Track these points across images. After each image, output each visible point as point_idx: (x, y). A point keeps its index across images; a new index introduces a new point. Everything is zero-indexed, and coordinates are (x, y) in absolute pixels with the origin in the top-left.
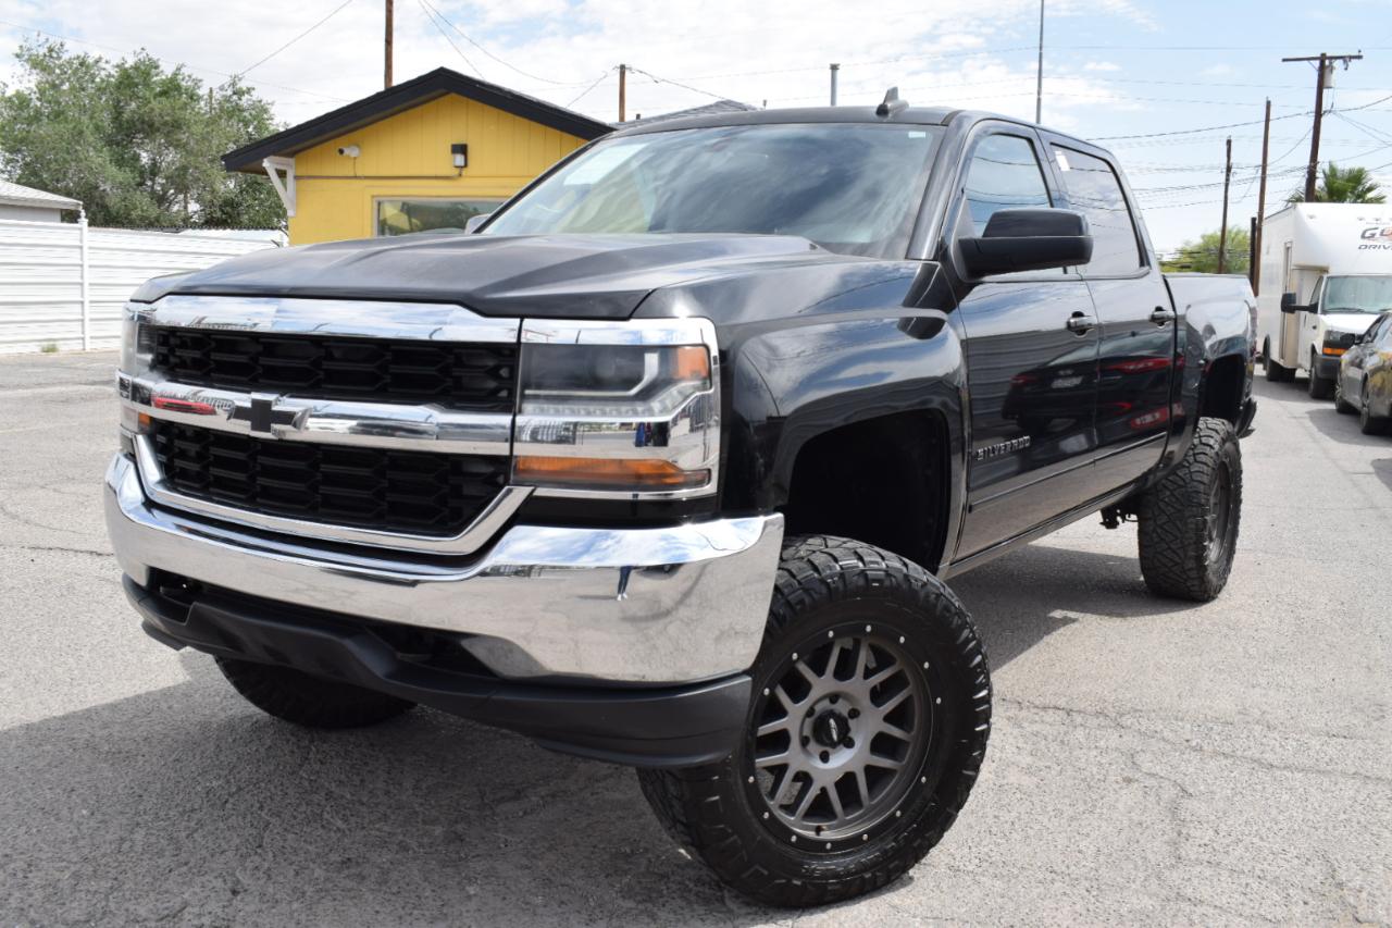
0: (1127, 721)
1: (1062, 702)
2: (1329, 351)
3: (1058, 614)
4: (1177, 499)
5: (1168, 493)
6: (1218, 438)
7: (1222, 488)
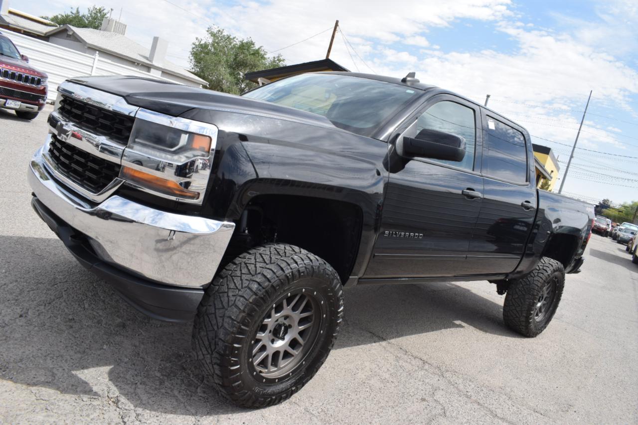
0: (447, 375)
1: (425, 358)
3: (458, 322)
4: (524, 289)
5: (521, 285)
6: (551, 268)
7: (552, 291)
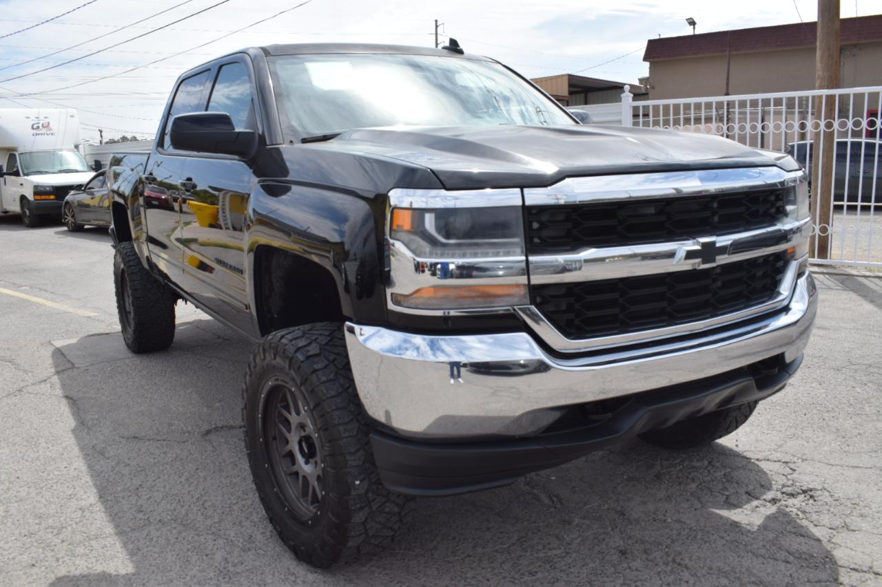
2: (38, 197)
